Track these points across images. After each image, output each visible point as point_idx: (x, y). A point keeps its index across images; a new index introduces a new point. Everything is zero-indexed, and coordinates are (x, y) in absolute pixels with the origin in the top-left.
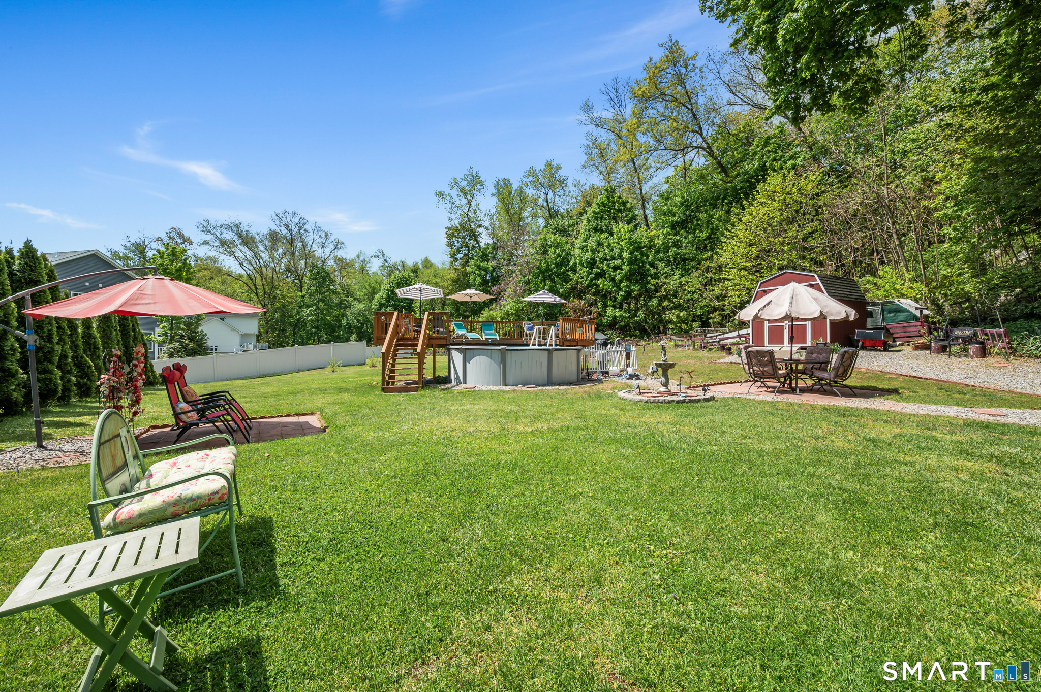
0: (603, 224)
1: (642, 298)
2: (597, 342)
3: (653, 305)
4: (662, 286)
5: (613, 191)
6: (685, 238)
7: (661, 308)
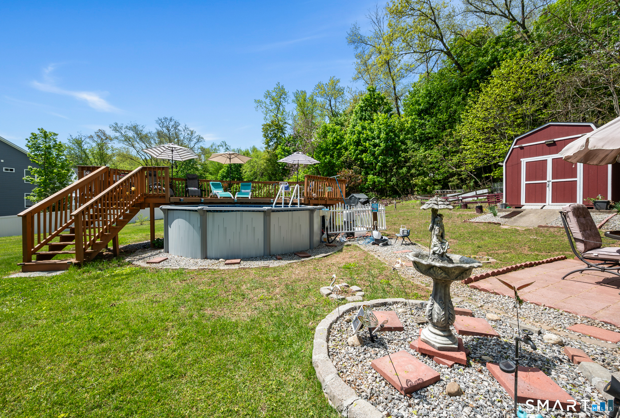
0: (366, 114)
1: (395, 167)
2: (360, 200)
3: (403, 172)
4: (410, 158)
5: (374, 91)
6: (429, 121)
7: (409, 174)
